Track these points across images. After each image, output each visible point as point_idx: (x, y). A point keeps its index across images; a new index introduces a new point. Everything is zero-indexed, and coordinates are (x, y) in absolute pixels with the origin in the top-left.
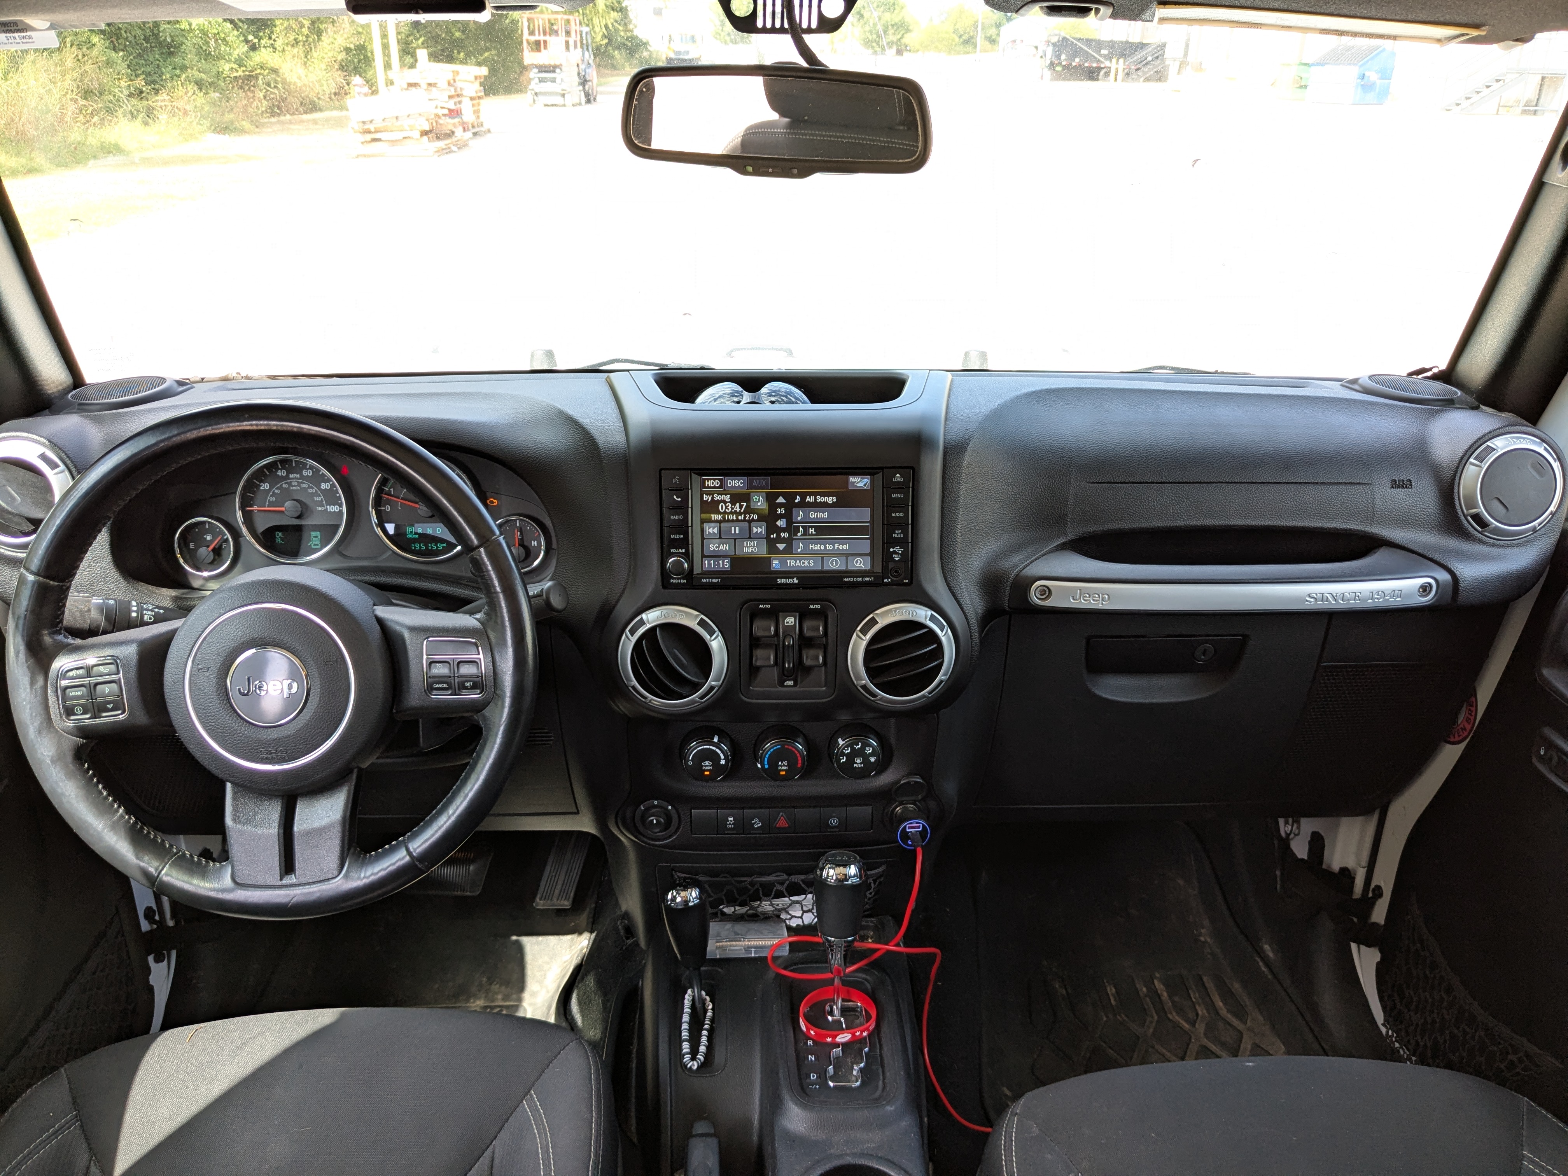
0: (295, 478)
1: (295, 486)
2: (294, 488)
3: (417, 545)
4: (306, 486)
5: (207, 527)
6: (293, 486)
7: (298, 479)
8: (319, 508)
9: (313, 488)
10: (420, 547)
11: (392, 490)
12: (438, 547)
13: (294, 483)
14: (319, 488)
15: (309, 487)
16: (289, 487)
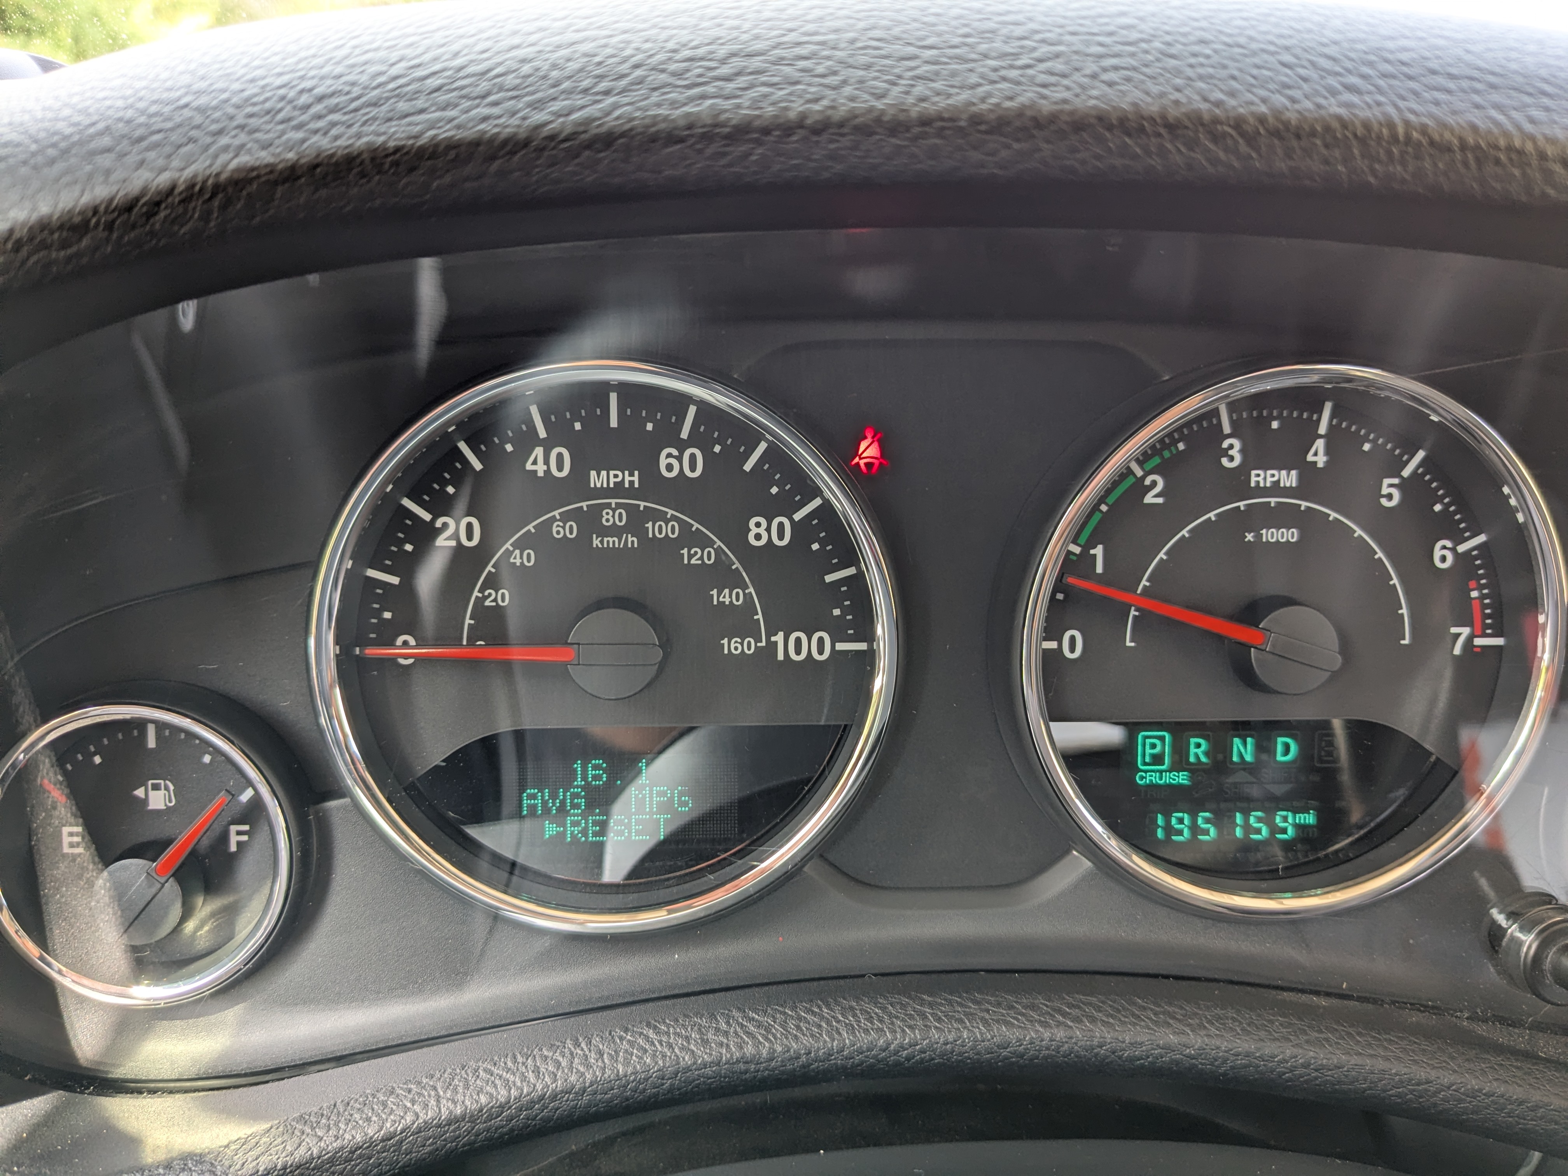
0: (618, 490)
1: (614, 531)
2: (611, 541)
3: (1182, 821)
4: (668, 530)
5: (152, 743)
6: (605, 532)
7: (631, 492)
8: (733, 646)
9: (705, 543)
10: (1195, 829)
11: (1098, 551)
12: (1275, 830)
13: (608, 518)
14: (737, 539)
15: (689, 538)
16: (584, 537)
